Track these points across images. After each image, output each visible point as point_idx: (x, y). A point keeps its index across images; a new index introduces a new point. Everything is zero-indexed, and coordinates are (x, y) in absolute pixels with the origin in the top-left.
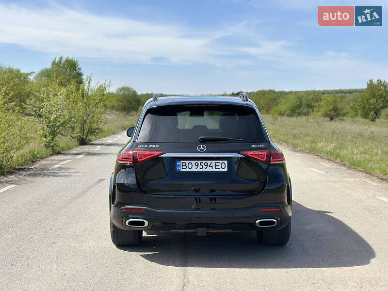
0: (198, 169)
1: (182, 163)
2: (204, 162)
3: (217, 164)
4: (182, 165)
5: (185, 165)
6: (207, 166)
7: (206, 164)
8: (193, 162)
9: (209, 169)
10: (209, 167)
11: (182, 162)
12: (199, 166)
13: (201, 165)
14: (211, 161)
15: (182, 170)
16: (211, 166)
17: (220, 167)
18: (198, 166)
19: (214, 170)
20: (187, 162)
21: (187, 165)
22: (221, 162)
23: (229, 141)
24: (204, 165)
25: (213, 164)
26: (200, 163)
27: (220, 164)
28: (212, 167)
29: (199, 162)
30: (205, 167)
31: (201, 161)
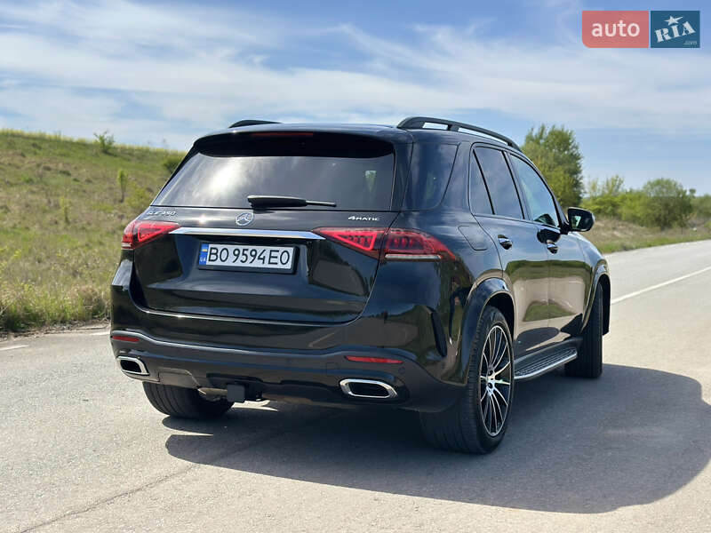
0: (238, 264)
1: (212, 248)
2: (251, 248)
3: (273, 254)
4: (211, 254)
5: (216, 254)
6: (255, 256)
7: (254, 253)
8: (231, 248)
9: (258, 264)
10: (259, 258)
11: (211, 246)
12: (242, 257)
13: (243, 254)
14: (264, 248)
15: (208, 263)
16: (262, 257)
17: (278, 260)
18: (238, 256)
19: (266, 265)
20: (220, 247)
21: (219, 254)
22: (282, 249)
23: (308, 207)
24: (249, 255)
25: (267, 254)
26: (244, 250)
27: (278, 254)
28: (263, 259)
29: (241, 248)
30: (250, 259)
31: (246, 247)
